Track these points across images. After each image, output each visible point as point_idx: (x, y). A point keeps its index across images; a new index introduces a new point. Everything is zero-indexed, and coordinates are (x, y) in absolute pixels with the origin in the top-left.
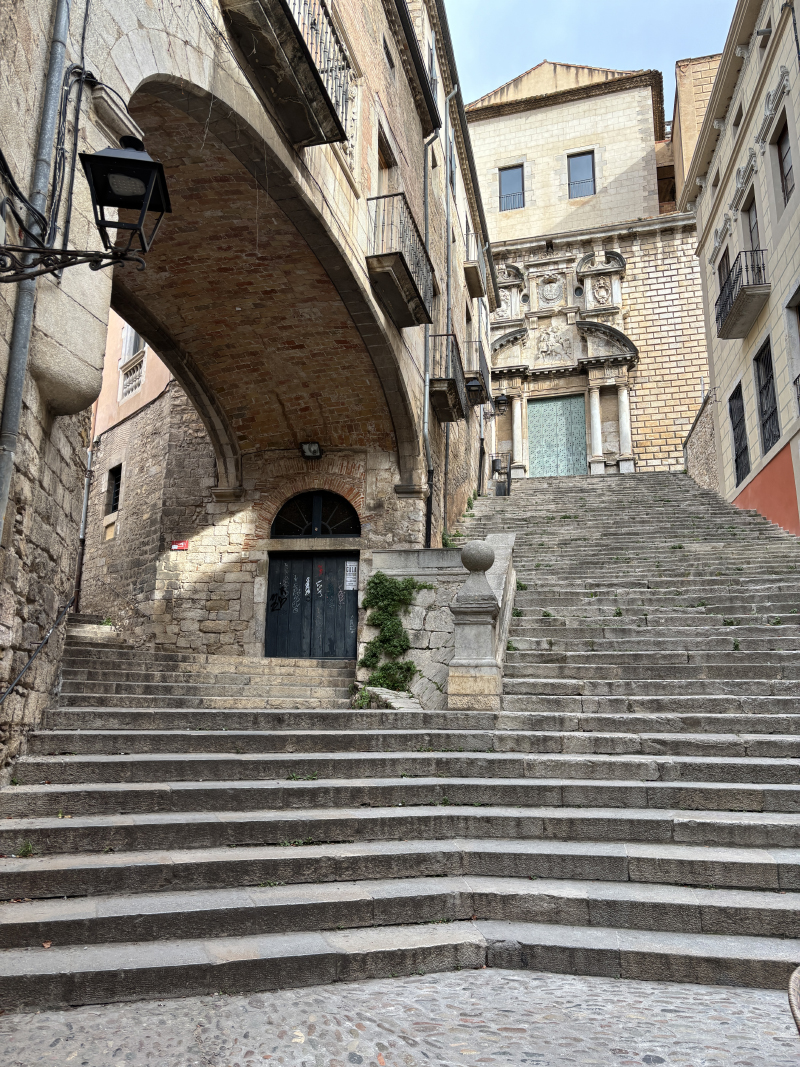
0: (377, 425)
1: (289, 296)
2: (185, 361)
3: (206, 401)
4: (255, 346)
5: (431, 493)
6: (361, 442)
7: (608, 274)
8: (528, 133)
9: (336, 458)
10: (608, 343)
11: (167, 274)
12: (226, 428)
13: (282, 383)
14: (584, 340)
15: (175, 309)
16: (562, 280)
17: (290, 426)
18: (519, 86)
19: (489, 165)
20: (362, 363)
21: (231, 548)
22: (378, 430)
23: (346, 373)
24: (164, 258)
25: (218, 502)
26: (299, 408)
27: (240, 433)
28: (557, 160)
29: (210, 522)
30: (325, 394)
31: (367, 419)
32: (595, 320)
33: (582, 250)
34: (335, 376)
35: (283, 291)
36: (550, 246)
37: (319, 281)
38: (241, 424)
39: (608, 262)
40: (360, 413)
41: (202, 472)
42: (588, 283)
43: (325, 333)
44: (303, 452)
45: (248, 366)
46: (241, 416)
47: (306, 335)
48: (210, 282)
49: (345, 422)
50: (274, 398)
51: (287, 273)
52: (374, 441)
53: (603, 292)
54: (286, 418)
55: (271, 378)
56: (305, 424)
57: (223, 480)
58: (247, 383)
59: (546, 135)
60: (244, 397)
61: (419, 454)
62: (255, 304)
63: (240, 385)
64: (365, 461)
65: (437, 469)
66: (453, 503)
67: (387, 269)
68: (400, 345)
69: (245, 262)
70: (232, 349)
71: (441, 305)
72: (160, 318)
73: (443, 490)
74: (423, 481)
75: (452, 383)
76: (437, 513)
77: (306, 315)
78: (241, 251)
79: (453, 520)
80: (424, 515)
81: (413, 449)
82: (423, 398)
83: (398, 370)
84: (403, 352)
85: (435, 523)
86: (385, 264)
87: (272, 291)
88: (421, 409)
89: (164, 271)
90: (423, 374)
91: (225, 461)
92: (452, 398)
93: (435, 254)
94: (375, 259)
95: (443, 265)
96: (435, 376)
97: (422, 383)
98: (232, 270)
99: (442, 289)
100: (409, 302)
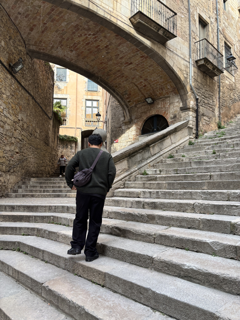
0: (171, 85)
1: (113, 45)
2: (99, 80)
3: (113, 92)
4: (118, 68)
5: (198, 108)
6: (167, 93)
9: (160, 101)
11: (74, 52)
12: (122, 99)
13: (133, 78)
15: (86, 63)
17: (142, 94)
20: (154, 62)
21: (130, 140)
22: (171, 87)
23: (151, 68)
24: (69, 47)
25: (125, 125)
26: (143, 86)
27: (128, 100)
29: (123, 132)
30: (149, 79)
31: (166, 84)
34: (149, 71)
35: (110, 44)
37: (116, 36)
38: (127, 97)
40: (163, 82)
41: (120, 116)
43: (135, 55)
44: (147, 102)
45: (120, 76)
46: (126, 94)
47: (130, 58)
48: (88, 50)
49: (159, 87)
50: (134, 85)
51: (105, 37)
52: (171, 92)
54: (141, 91)
55: (129, 78)
56: (147, 91)
57: (126, 117)
58: (123, 82)
60: (124, 87)
61: (188, 93)
62: (106, 53)
63: (121, 83)
64: (169, 100)
65: (211, 97)
66: (230, 109)
67: (138, 20)
68: (165, 51)
69: (91, 38)
70: (112, 71)
71: (210, 28)
72: (84, 67)
73: (218, 105)
74: (192, 103)
75: (206, 60)
76: (211, 115)
77: (124, 51)
78: (86, 34)
79: (231, 116)
80: (194, 117)
81: (185, 91)
82: (189, 69)
83: (165, 62)
84: (168, 53)
85: (208, 120)
86: (137, 19)
87: (107, 46)
88: (187, 74)
89: (73, 51)
90: (187, 60)
91: (125, 110)
92: (211, 66)
93: (202, 8)
94: (132, 18)
95: (212, 12)
96: (199, 58)
97: (188, 64)
98: (90, 43)
99: (211, 21)
100: (158, 31)
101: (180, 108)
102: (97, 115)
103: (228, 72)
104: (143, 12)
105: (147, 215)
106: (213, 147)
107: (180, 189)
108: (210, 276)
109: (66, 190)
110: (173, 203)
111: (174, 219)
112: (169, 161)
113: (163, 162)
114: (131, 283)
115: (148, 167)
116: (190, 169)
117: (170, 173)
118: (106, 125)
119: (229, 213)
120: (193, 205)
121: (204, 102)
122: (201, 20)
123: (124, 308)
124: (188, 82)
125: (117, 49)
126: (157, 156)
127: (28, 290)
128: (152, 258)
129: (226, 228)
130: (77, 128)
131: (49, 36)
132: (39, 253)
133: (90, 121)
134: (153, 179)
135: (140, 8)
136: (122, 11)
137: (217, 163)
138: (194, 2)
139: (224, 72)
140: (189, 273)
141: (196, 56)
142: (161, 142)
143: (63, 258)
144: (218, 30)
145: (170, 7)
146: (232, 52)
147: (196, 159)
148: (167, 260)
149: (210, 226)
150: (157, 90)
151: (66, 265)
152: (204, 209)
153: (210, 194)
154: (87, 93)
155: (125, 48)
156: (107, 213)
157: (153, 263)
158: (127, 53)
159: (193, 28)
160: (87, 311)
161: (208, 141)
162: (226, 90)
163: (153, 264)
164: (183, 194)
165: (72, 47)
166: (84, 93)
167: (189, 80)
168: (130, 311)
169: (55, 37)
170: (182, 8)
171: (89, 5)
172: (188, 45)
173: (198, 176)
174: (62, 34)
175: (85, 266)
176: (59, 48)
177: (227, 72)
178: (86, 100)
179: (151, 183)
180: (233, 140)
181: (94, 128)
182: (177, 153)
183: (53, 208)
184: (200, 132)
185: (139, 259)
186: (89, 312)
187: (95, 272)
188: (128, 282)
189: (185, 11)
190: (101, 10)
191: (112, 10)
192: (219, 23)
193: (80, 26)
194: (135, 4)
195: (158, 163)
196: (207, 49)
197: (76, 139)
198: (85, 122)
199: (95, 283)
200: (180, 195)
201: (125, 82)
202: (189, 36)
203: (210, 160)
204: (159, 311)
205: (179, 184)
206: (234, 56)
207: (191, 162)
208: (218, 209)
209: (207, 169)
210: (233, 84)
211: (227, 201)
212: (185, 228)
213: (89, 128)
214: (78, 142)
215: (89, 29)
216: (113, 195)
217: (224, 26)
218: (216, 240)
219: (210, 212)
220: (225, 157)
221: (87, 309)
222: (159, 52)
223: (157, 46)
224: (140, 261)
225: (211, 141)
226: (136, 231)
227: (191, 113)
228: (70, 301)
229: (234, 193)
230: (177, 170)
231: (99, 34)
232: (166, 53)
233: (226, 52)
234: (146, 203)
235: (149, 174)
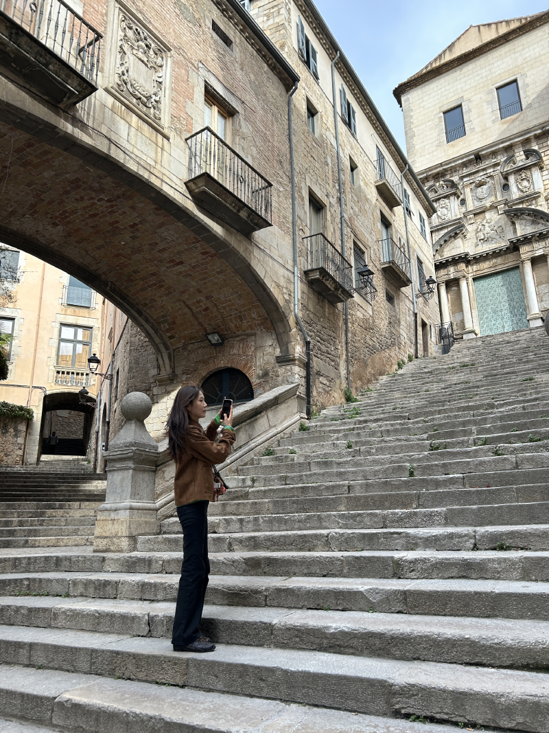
0: (258, 312)
1: (147, 225)
2: (108, 288)
3: (137, 315)
4: (152, 269)
5: (309, 359)
6: (251, 327)
7: (528, 168)
8: (463, 80)
9: (235, 342)
10: (534, 222)
11: (60, 228)
12: (156, 332)
13: (183, 292)
14: (513, 223)
15: (84, 252)
16: (491, 182)
17: (200, 324)
18: (453, 50)
19: (435, 112)
20: (227, 266)
22: (260, 316)
23: (221, 277)
24: (50, 216)
25: (159, 385)
26: (201, 309)
27: (169, 334)
28: (488, 94)
29: (155, 401)
30: (216, 296)
31: (250, 309)
32: (521, 206)
33: (505, 155)
34: (216, 281)
35: (141, 222)
36: (478, 157)
37: (156, 209)
38: (168, 327)
39: (527, 158)
40: (244, 305)
41: (149, 365)
42: (512, 179)
43: (191, 249)
44: (210, 341)
45: (155, 284)
46: (166, 321)
47: (179, 253)
48: (92, 227)
49: (236, 314)
50: (183, 305)
51: (133, 208)
53: (525, 183)
54: (197, 319)
55: (174, 290)
56: (210, 320)
57: (162, 369)
58: (160, 297)
59: (478, 78)
60: (163, 307)
61: (290, 330)
62: (131, 237)
63: (156, 299)
64: (255, 341)
65: (332, 340)
66: (366, 365)
67: (202, 188)
68: (250, 248)
69: (102, 206)
70: (139, 274)
71: (329, 214)
72: (78, 260)
73: (344, 357)
74: (298, 350)
75: (323, 271)
76: (332, 375)
77: (168, 238)
78: (92, 198)
79: (368, 379)
80: (302, 377)
81: (285, 326)
82: (292, 286)
83: (249, 267)
84: (256, 252)
85: (328, 383)
86: (200, 185)
87: (135, 224)
88: (290, 295)
89: (57, 225)
90: (290, 268)
91: (162, 355)
92: (331, 283)
93: (315, 177)
94: (192, 183)
95: (331, 185)
96: (310, 268)
97: (291, 275)
98: (98, 214)
99: (330, 203)
100: (239, 212)
101: (277, 357)
102: (90, 360)
103: (361, 296)
104: (212, 175)
105: (245, 559)
106: (346, 436)
107: (297, 513)
108: (371, 637)
109: (24, 530)
110: (290, 536)
111: (297, 561)
112: (266, 461)
113: (255, 462)
114: (243, 665)
115: (228, 474)
116: (311, 475)
117: (272, 483)
118: (111, 384)
119: (387, 547)
120: (327, 536)
121: (320, 349)
122: (314, 198)
123: (236, 707)
124: (292, 309)
125: (155, 233)
126: (243, 451)
127: (12, 721)
128: (270, 624)
129: (387, 569)
130: (35, 387)
131: (9, 191)
132: (18, 652)
133: (68, 373)
134: (242, 496)
135: (208, 167)
136: (172, 167)
137: (357, 464)
138: (301, 166)
139: (354, 295)
140: (338, 639)
141: (306, 263)
142: (250, 423)
143: (86, 649)
144: (343, 219)
145: (258, 171)
146: (366, 261)
147: (318, 456)
148: (298, 624)
149: (360, 568)
150: (230, 319)
151: (94, 663)
152: (346, 543)
153: (354, 517)
154: (66, 310)
155: (172, 232)
156: (161, 562)
157: (272, 634)
158: (174, 243)
159: (298, 211)
160: (169, 720)
161: (335, 425)
162: (358, 329)
163: (272, 637)
164: (305, 519)
165: (57, 217)
166: (59, 308)
167: (292, 305)
168: (247, 709)
169: (23, 194)
170: (280, 174)
171: (109, 149)
172: (291, 241)
173: (327, 488)
174: (39, 190)
175: (142, 655)
176: (28, 216)
177: (358, 295)
178: (62, 324)
179: (239, 503)
180: (380, 423)
181: (77, 388)
182: (279, 446)
183: (24, 562)
184: (314, 407)
185: (246, 632)
186: (175, 721)
187: (165, 662)
188: (236, 666)
189: (286, 180)
190: (132, 162)
191: (153, 163)
192: (344, 206)
193: (84, 183)
194: (198, 158)
195: (246, 464)
196: (324, 251)
197: (29, 413)
198: (55, 374)
199: (165, 684)
200: (299, 522)
201: (165, 298)
202: (293, 226)
203: (345, 459)
204: (296, 702)
205: (295, 503)
206: (370, 268)
207: (309, 463)
208: (370, 541)
209: (340, 474)
210: (369, 319)
211: (382, 528)
212: (318, 576)
213: (64, 387)
214: (35, 419)
215: (102, 190)
216: (160, 531)
217: (352, 213)
218: (374, 587)
219: (357, 548)
220: (369, 453)
221: (169, 716)
222: (238, 250)
223: (236, 237)
224: (246, 636)
225: (341, 425)
226: (229, 588)
227: (296, 369)
228: (127, 714)
229: (392, 514)
230: (286, 478)
231: (121, 201)
232: (251, 252)
233: (356, 260)
234: (235, 539)
235: (230, 486)
